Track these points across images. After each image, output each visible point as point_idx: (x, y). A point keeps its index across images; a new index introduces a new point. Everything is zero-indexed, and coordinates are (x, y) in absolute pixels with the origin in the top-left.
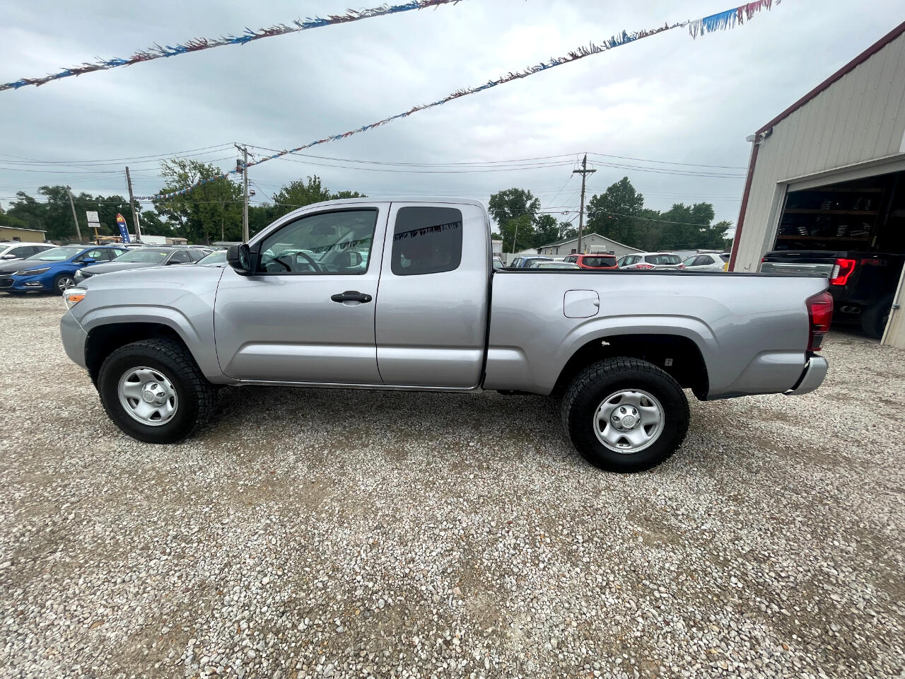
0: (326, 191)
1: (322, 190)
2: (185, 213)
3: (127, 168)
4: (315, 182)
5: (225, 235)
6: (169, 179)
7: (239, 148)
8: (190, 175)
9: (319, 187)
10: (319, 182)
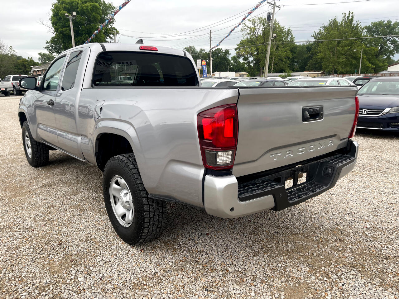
0: (357, 25)
1: (354, 23)
2: (252, 55)
3: (211, 31)
4: (348, 17)
5: (273, 68)
6: (245, 32)
7: (270, 3)
8: (257, 28)
9: (352, 21)
10: (352, 17)
